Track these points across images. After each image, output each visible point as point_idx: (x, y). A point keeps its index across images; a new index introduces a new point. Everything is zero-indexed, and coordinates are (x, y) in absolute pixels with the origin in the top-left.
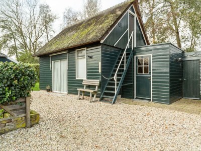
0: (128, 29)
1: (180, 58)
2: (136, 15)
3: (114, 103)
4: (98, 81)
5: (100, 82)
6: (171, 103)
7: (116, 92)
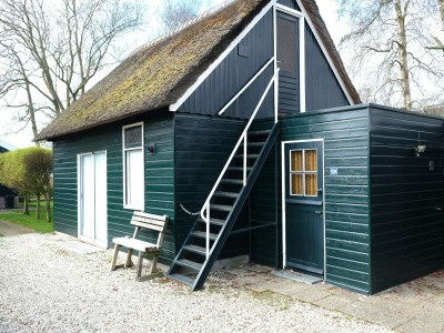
0: (275, 58)
1: (421, 148)
2: (303, 15)
3: (199, 287)
4: (164, 217)
5: (168, 222)
6: (376, 288)
7: (208, 253)
